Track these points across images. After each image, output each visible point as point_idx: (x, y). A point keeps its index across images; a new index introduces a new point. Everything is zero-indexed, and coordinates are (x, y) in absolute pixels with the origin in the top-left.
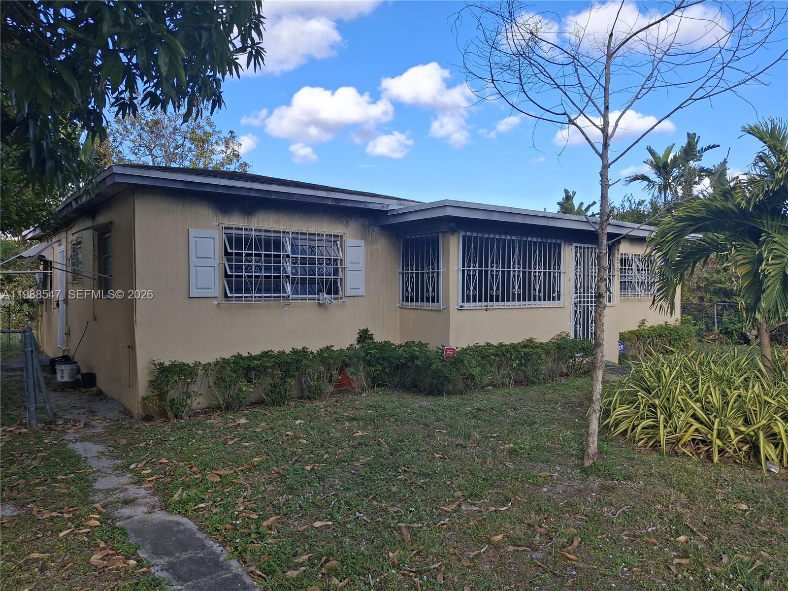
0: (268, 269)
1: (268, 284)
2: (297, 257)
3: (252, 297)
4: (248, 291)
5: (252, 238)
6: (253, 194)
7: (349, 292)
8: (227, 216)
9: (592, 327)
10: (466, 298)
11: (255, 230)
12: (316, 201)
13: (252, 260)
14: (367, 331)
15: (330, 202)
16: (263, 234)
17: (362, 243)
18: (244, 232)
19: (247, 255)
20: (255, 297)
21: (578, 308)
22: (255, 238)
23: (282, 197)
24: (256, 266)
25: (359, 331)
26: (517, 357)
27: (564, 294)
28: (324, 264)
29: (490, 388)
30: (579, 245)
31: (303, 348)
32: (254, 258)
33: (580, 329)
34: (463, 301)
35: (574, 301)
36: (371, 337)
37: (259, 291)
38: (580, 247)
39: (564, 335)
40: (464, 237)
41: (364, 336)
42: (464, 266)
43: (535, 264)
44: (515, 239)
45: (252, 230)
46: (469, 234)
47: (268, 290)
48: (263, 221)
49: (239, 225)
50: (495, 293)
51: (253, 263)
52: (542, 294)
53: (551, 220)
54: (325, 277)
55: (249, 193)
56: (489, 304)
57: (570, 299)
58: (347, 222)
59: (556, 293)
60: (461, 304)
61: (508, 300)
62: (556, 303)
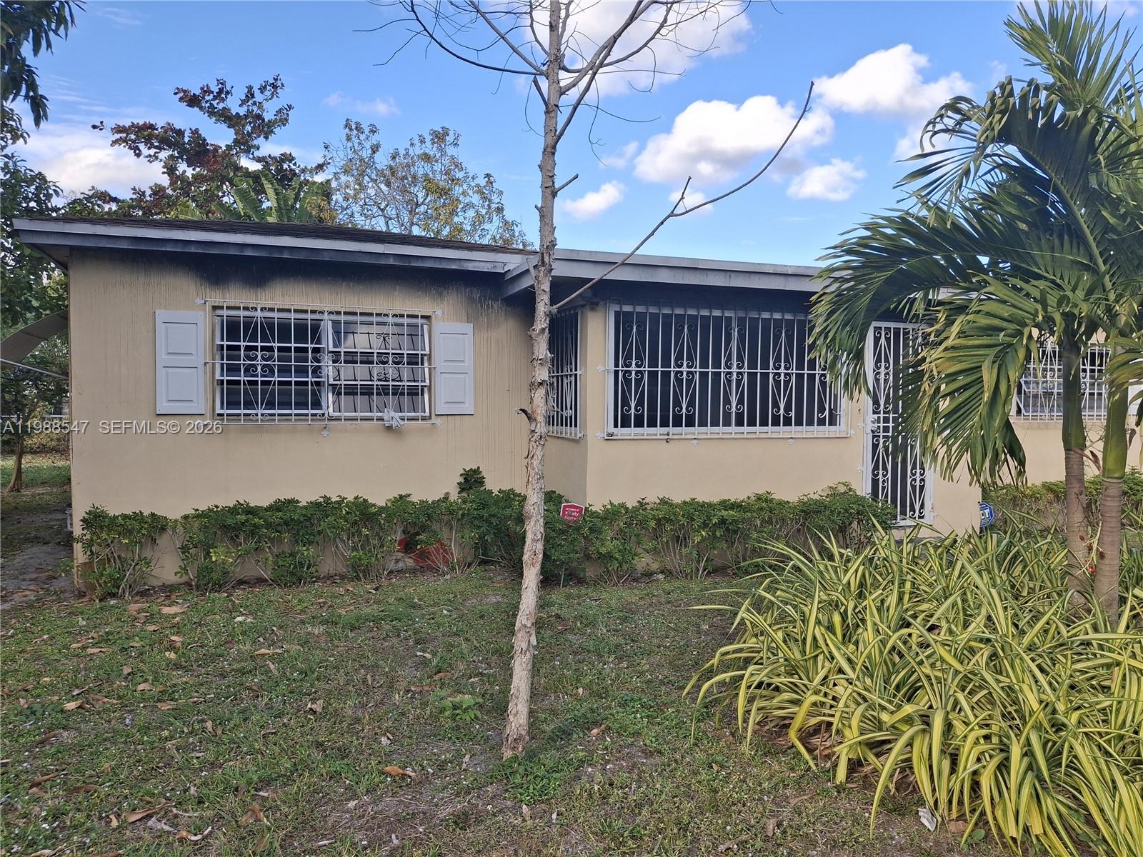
0: (284, 370)
1: (285, 394)
2: (340, 352)
3: (257, 415)
4: (248, 405)
5: (256, 323)
6: (249, 253)
7: (441, 408)
8: (219, 289)
9: (914, 475)
10: (623, 421)
11: (262, 310)
12: (366, 260)
13: (257, 356)
14: (477, 471)
15: (391, 262)
16: (276, 315)
17: (468, 328)
18: (242, 313)
19: (248, 348)
20: (262, 415)
21: (882, 441)
22: (262, 323)
23: (302, 256)
24: (264, 366)
25: (463, 472)
26: (705, 525)
27: (847, 415)
28: (390, 362)
29: (661, 576)
30: (883, 325)
31: (355, 498)
32: (259, 354)
33: (885, 480)
34: (616, 426)
35: (870, 426)
36: (481, 482)
37: (270, 405)
38: (888, 329)
39: (842, 489)
40: (617, 314)
41: (471, 480)
42: (617, 365)
43: (778, 359)
44: (732, 315)
45: (256, 309)
46: (627, 308)
47: (285, 404)
48: (283, 296)
49: (232, 302)
50: (684, 410)
51: (259, 362)
52: (793, 414)
53: (791, 279)
54: (391, 383)
55: (243, 252)
56: (671, 429)
57: (861, 424)
58: (440, 294)
59: (827, 413)
60: (611, 429)
61: (715, 423)
62: (827, 430)
